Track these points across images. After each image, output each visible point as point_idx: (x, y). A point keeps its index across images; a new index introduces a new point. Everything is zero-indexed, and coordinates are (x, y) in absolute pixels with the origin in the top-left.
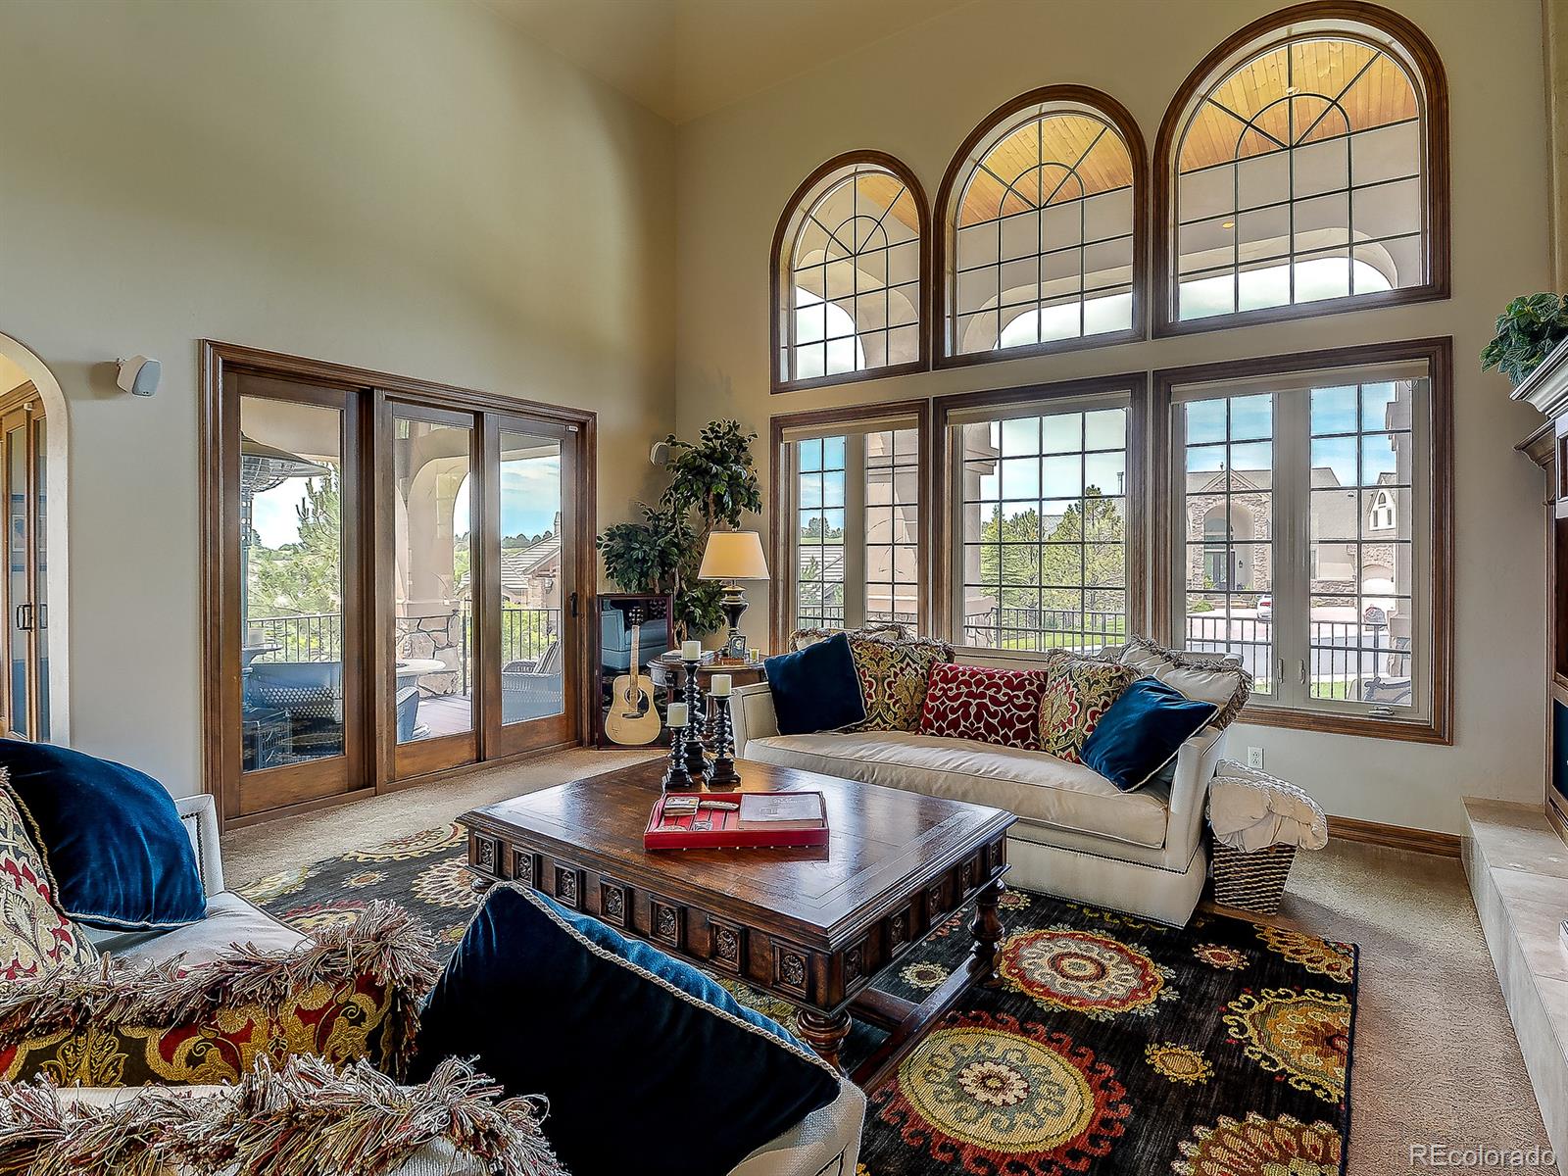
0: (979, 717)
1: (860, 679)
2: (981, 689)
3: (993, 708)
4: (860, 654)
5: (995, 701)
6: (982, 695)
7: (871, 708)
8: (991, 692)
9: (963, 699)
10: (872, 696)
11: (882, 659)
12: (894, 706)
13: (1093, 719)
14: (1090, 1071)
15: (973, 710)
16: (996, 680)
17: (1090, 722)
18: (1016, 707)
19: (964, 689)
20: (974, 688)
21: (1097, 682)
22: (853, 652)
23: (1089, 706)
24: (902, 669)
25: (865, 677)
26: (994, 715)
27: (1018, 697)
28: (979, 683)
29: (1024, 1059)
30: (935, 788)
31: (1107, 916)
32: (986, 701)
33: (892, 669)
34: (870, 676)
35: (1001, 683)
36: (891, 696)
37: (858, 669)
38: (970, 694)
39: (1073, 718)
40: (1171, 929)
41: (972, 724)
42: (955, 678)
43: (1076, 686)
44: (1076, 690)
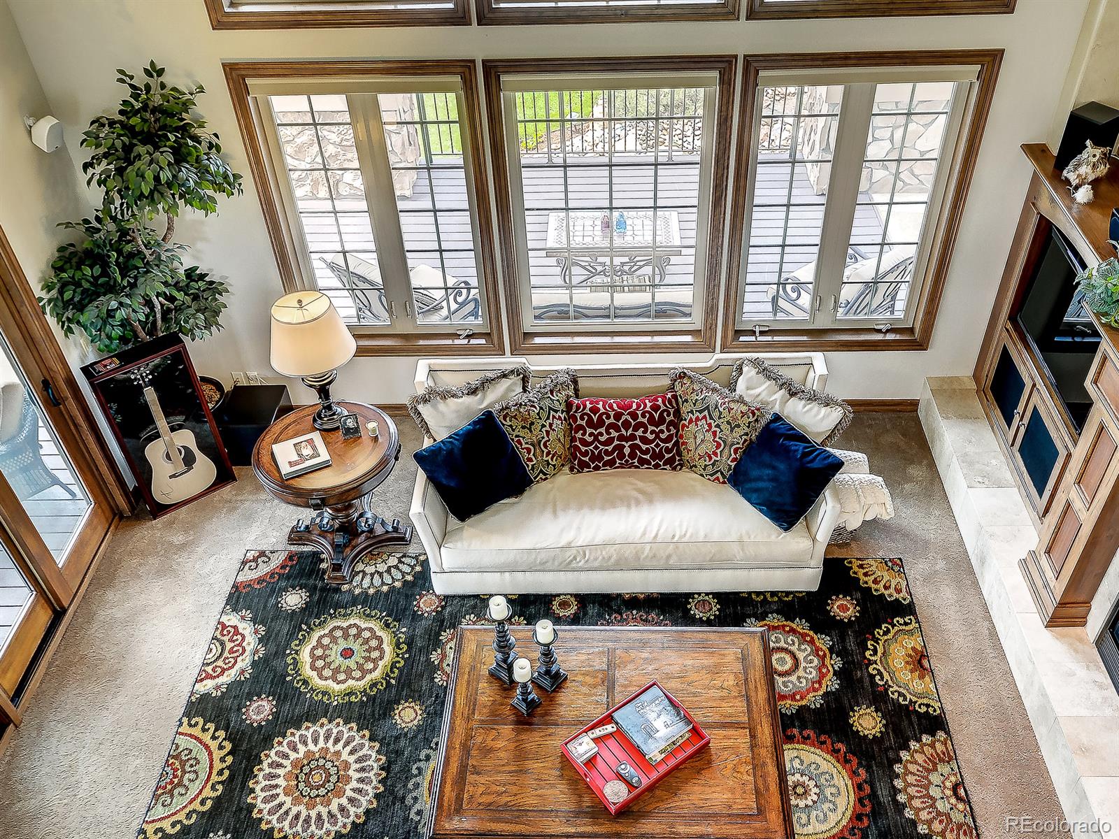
0: (632, 455)
1: (518, 448)
2: (630, 431)
3: (644, 447)
4: (511, 426)
5: (645, 440)
6: (633, 437)
7: (533, 469)
8: (640, 433)
9: (616, 443)
10: (531, 461)
11: (532, 423)
12: (552, 460)
13: (736, 453)
14: (835, 752)
15: (627, 451)
16: (640, 419)
17: (733, 456)
18: (662, 440)
19: (614, 434)
20: (624, 432)
21: (738, 426)
22: (504, 425)
23: (733, 444)
24: (551, 425)
25: (521, 445)
26: (643, 452)
27: (662, 432)
28: (626, 425)
29: (802, 762)
30: (643, 557)
31: (768, 595)
32: (638, 442)
33: (544, 430)
34: (527, 443)
35: (645, 420)
36: (548, 454)
37: (513, 440)
38: (621, 438)
39: (718, 451)
40: (808, 593)
41: (627, 461)
42: (601, 423)
43: (717, 426)
44: (718, 430)
